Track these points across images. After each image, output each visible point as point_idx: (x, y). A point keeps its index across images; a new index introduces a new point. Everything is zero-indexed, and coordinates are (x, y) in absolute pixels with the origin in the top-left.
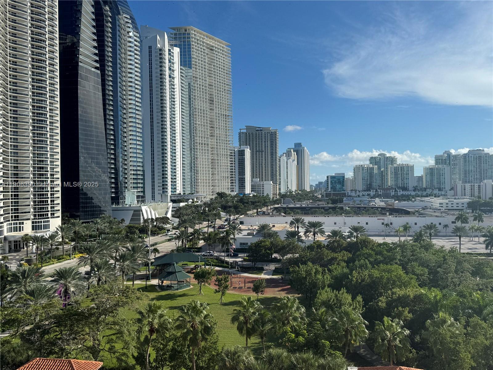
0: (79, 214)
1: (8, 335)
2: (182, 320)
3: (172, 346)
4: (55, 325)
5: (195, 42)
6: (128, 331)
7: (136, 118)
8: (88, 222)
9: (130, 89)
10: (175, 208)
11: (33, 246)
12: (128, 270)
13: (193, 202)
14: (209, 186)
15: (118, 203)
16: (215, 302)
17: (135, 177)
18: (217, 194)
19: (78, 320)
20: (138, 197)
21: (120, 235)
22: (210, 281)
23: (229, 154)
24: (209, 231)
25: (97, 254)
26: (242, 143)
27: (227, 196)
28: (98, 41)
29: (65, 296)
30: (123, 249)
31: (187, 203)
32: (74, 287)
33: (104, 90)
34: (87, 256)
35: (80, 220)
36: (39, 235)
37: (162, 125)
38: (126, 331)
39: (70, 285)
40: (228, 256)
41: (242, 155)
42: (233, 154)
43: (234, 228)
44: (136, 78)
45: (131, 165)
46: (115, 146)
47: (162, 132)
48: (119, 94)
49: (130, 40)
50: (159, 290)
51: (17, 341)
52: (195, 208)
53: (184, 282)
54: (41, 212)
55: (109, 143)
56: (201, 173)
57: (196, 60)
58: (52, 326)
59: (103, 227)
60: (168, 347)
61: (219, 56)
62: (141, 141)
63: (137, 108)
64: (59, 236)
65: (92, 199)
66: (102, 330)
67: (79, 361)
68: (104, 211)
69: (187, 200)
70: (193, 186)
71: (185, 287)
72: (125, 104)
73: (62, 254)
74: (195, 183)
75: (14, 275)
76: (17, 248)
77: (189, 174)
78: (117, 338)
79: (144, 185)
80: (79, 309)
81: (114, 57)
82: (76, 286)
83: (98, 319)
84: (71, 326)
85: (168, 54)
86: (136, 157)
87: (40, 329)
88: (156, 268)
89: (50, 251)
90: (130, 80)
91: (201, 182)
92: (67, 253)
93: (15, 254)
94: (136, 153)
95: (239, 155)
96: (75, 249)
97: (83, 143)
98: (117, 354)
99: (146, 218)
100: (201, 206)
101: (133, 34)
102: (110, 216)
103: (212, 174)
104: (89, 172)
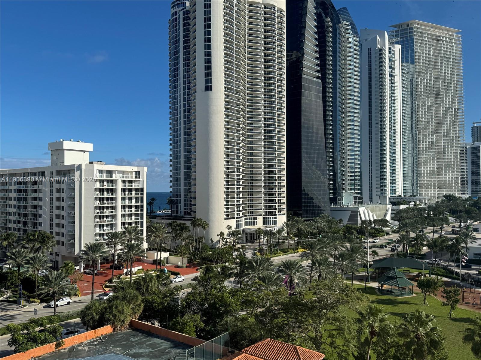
0: (301, 212)
1: (245, 313)
2: (405, 328)
3: (394, 353)
4: (283, 311)
5: (419, 36)
6: (348, 328)
7: (354, 121)
8: (309, 220)
9: (349, 93)
10: (394, 210)
11: (264, 238)
12: (347, 269)
13: (415, 205)
14: (434, 188)
15: (336, 204)
16: (443, 315)
17: (352, 178)
18: (444, 196)
19: (302, 311)
20: (355, 198)
21: (338, 234)
22: (436, 292)
23: (459, 151)
24: (434, 237)
25: (317, 250)
26: (476, 138)
27: (457, 199)
28: (319, 52)
29: (290, 286)
30: (342, 248)
31: (408, 206)
32: (298, 279)
33: (324, 97)
34: (309, 251)
35: (302, 218)
36: (268, 229)
37: (381, 125)
38: (346, 329)
39: (294, 276)
40: (458, 266)
41: (477, 153)
42: (464, 152)
43: (467, 236)
44: (355, 81)
45: (348, 167)
46: (333, 150)
47: (381, 132)
48: (338, 99)
49: (350, 45)
50: (378, 293)
51: (252, 320)
52: (418, 211)
53: (405, 288)
54: (270, 209)
55: (328, 147)
56: (424, 174)
57: (419, 54)
58: (280, 311)
59: (322, 226)
60: (390, 353)
61: (447, 45)
62: (359, 143)
63: (355, 111)
64: (285, 231)
65: (312, 199)
66: (324, 323)
67: (303, 349)
68: (323, 211)
69: (408, 203)
70: (415, 188)
71: (406, 294)
72: (344, 108)
73: (287, 247)
74: (417, 184)
75: (250, 262)
76: (252, 239)
77: (411, 175)
78: (338, 334)
79: (361, 186)
80: (303, 300)
81: (335, 65)
82: (300, 278)
83: (320, 312)
84: (296, 314)
85: (388, 53)
86: (354, 159)
87: (270, 313)
88: (375, 270)
89: (278, 243)
90: (349, 84)
91: (424, 184)
92: (291, 247)
93: (250, 244)
94: (354, 155)
95: (472, 153)
96: (298, 244)
97: (305, 149)
98: (338, 350)
99: (363, 219)
100: (424, 209)
101: (353, 39)
102: (329, 216)
103: (438, 175)
104: (310, 174)
